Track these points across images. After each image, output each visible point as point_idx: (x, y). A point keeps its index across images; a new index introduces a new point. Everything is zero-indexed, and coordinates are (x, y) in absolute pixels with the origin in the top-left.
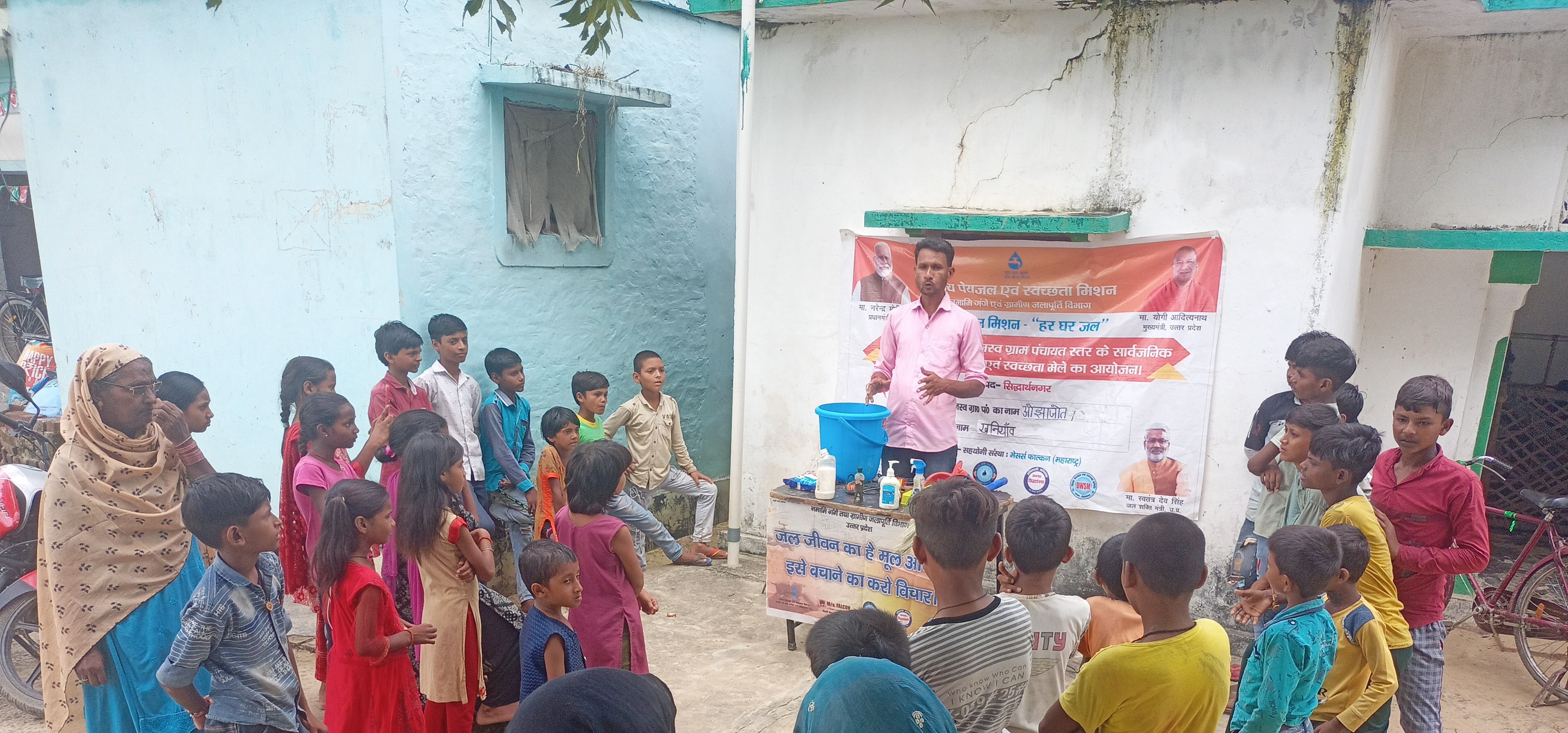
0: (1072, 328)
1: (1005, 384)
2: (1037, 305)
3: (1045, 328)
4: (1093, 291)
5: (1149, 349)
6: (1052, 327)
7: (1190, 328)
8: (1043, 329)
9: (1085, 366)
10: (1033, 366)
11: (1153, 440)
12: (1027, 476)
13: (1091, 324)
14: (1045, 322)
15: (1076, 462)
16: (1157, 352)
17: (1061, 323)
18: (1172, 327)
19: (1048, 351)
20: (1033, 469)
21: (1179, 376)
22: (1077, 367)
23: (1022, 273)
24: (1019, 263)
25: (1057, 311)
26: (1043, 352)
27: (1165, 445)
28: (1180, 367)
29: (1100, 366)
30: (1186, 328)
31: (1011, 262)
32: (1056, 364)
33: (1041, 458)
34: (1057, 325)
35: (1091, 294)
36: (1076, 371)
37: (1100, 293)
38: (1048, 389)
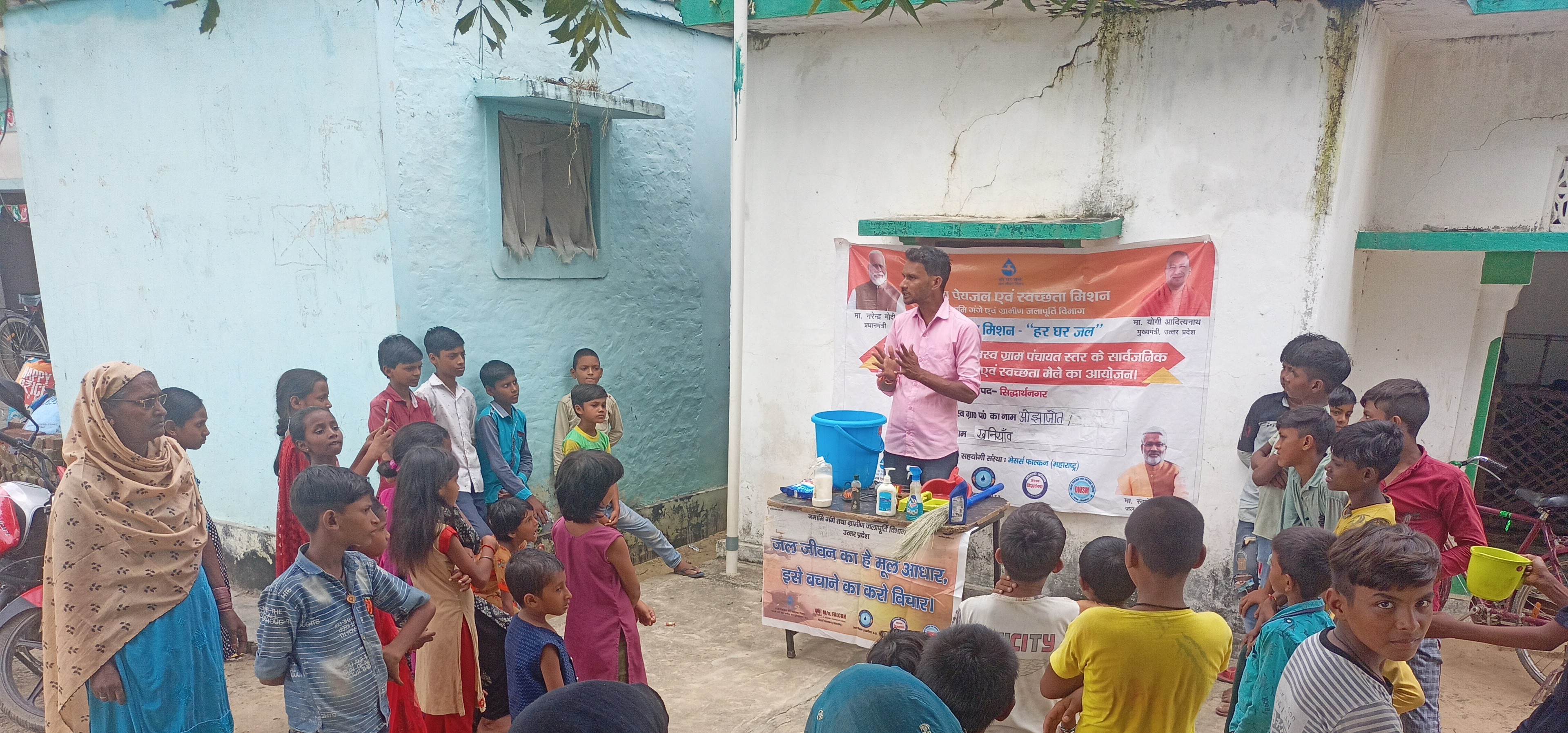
0: (1067, 334)
1: (1001, 389)
2: (1031, 311)
3: (1040, 334)
4: (1087, 297)
5: (1144, 353)
6: (1047, 333)
7: (1184, 332)
8: (1037, 334)
9: (1080, 371)
10: (1029, 371)
11: (1150, 444)
12: (1025, 481)
13: (1085, 330)
14: (1039, 328)
15: (1073, 466)
16: (1152, 357)
17: (1055, 328)
18: (1167, 332)
19: (1043, 357)
20: (1031, 474)
21: (1175, 379)
22: (1072, 372)
23: (1015, 279)
24: (1013, 270)
25: (1051, 317)
26: (1038, 358)
27: (1162, 449)
28: (1176, 371)
29: (1096, 371)
30: (1180, 332)
31: (1005, 269)
32: (1051, 370)
33: (1040, 463)
34: (1051, 330)
35: (1084, 300)
36: (1072, 376)
37: (1094, 298)
38: (1044, 395)
